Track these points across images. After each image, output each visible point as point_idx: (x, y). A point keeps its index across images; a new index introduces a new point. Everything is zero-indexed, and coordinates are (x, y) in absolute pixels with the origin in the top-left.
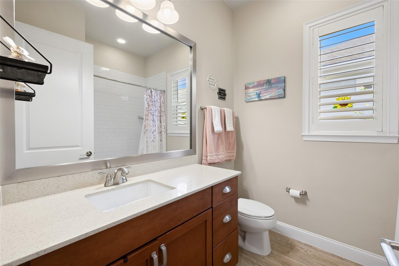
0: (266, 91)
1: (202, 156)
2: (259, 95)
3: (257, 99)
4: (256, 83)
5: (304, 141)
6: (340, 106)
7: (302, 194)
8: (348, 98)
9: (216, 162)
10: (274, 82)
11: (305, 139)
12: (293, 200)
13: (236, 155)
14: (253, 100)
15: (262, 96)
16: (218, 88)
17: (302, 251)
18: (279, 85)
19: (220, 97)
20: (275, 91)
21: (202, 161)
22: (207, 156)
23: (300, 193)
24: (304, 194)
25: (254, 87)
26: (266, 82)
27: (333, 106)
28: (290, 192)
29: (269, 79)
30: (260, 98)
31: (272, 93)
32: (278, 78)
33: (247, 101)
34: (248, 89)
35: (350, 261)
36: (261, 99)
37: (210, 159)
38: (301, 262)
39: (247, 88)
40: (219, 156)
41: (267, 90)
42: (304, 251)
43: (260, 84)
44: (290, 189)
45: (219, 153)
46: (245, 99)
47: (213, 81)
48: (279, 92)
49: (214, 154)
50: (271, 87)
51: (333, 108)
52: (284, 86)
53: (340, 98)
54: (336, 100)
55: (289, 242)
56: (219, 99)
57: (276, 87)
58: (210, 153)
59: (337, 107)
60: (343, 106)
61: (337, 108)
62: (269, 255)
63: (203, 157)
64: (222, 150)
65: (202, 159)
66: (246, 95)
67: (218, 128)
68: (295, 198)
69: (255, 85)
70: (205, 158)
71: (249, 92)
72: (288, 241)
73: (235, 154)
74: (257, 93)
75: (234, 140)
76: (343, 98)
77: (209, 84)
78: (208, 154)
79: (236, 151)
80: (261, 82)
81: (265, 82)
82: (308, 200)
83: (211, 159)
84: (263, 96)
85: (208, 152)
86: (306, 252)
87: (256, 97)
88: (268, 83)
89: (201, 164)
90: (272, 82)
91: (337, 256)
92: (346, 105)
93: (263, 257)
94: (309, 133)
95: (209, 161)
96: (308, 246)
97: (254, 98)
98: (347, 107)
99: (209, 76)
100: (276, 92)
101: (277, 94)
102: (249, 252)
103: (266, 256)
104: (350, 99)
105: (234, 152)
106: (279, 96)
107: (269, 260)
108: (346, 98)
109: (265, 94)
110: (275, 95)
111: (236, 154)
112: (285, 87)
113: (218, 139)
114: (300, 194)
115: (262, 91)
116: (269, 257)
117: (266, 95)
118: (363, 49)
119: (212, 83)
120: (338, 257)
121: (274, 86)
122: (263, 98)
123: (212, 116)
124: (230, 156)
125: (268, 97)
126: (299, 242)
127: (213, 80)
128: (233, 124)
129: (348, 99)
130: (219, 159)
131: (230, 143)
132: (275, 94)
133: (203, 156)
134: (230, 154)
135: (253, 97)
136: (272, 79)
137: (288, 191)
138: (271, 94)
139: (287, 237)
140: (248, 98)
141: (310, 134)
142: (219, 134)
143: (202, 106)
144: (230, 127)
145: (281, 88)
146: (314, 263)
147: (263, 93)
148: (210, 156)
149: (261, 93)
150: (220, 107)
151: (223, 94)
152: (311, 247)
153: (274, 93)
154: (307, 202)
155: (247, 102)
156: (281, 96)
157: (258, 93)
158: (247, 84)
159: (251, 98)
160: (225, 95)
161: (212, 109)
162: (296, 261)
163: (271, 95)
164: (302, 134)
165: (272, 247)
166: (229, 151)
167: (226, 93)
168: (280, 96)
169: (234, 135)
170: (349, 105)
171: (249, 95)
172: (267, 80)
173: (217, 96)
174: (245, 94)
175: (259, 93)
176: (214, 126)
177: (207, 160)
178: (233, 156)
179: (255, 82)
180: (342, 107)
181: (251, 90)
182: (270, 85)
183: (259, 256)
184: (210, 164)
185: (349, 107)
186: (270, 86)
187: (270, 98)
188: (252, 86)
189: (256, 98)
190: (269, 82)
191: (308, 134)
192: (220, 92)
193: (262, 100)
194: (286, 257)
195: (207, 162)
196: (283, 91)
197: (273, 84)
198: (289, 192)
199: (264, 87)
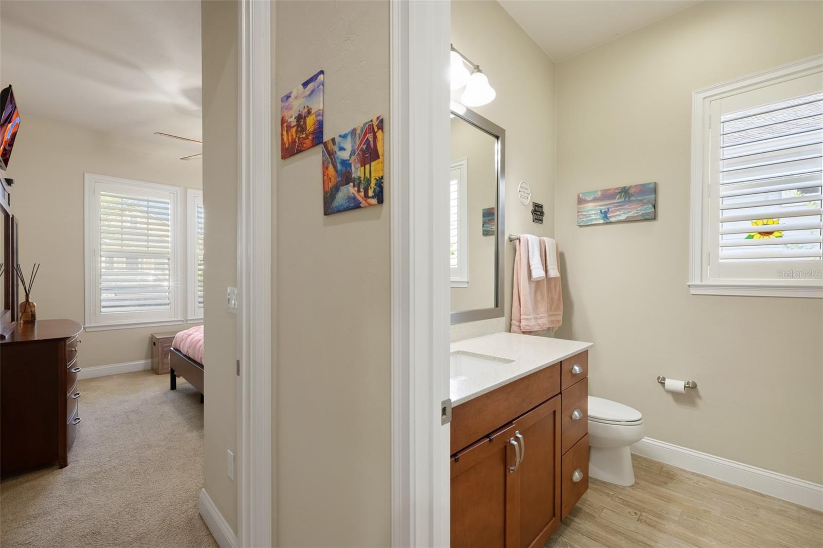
0: (619, 208)
1: (511, 320)
2: (605, 215)
3: (601, 221)
4: (599, 193)
5: (693, 294)
6: (759, 235)
7: (689, 387)
8: (774, 222)
9: (535, 330)
10: (634, 192)
11: (693, 291)
12: (670, 398)
13: (563, 321)
14: (594, 223)
15: (611, 217)
16: (533, 202)
17: (688, 482)
18: (645, 197)
19: (535, 219)
20: (638, 207)
21: (511, 327)
22: (521, 320)
23: (685, 384)
24: (692, 388)
25: (595, 200)
26: (620, 191)
27: (747, 235)
28: (666, 384)
29: (624, 187)
30: (608, 219)
31: (631, 212)
32: (644, 185)
33: (582, 224)
34: (584, 204)
35: (778, 499)
36: (608, 221)
37: (526, 324)
38: (691, 497)
39: (581, 201)
40: (538, 320)
41: (620, 205)
42: (694, 482)
43: (607, 195)
44: (664, 379)
45: (538, 314)
46: (578, 221)
47: (526, 192)
48: (644, 211)
49: (532, 316)
50: (629, 201)
51: (746, 238)
52: (654, 198)
53: (760, 222)
54: (753, 225)
55: (664, 469)
56: (533, 221)
57: (638, 200)
58: (527, 315)
59: (753, 236)
60: (764, 235)
61: (752, 238)
62: (632, 486)
63: (513, 322)
64: (543, 310)
65: (511, 325)
66: (579, 214)
67: (538, 272)
68: (675, 394)
69: (598, 196)
70: (518, 324)
71: (586, 209)
72: (662, 468)
73: (561, 317)
74: (601, 211)
75: (559, 293)
76: (765, 221)
77: (521, 197)
78: (522, 317)
79: (562, 313)
80: (609, 191)
81: (617, 191)
82: (699, 397)
83: (528, 325)
84: (614, 216)
85: (522, 313)
86: (697, 484)
87: (599, 217)
88: (623, 194)
89: (510, 332)
90: (631, 191)
91: (753, 491)
92: (769, 233)
93: (623, 488)
94: (701, 281)
95: (523, 328)
96: (699, 476)
97: (596, 219)
98: (771, 236)
99: (521, 182)
100: (639, 209)
101: (640, 214)
102: (596, 480)
103: (629, 487)
104: (778, 224)
105: (559, 315)
106: (644, 217)
107: (634, 492)
108: (770, 221)
109: (618, 213)
110: (636, 215)
111: (563, 318)
112: (655, 200)
113: (536, 291)
114: (685, 387)
115: (611, 208)
116: (633, 488)
117: (619, 215)
118: (797, 112)
119: (524, 195)
120: (755, 492)
121: (635, 199)
122: (612, 220)
123: (528, 252)
124: (552, 322)
125: (623, 217)
126: (682, 470)
127: (527, 189)
128: (558, 266)
129: (773, 224)
130: (539, 325)
131: (552, 299)
132: (636, 213)
133: (512, 318)
134: (554, 318)
135: (593, 217)
136: (631, 186)
137: (662, 383)
138: (628, 212)
139: (659, 463)
140: (585, 219)
141: (703, 284)
142: (538, 283)
143: (512, 236)
144: (554, 272)
145: (649, 202)
146: (714, 499)
147: (613, 212)
148: (526, 319)
149: (610, 210)
150: (539, 237)
151: (539, 213)
152: (704, 477)
153: (634, 211)
154: (698, 401)
155: (580, 226)
156: (648, 217)
157: (603, 211)
158: (582, 194)
159: (589, 218)
160: (542, 213)
161: (528, 241)
162: (682, 496)
163: (629, 215)
164: (688, 282)
165: (636, 476)
166: (551, 313)
167: (544, 211)
168: (646, 217)
169: (559, 283)
170: (776, 234)
171: (585, 214)
172: (621, 188)
173: (531, 216)
174: (578, 212)
175: (606, 210)
176: (531, 268)
177: (520, 327)
178: (558, 321)
179: (598, 191)
180: (762, 237)
181: (590, 206)
182: (628, 197)
183: (617, 486)
184: (524, 333)
185: (777, 237)
186: (627, 199)
187: (627, 220)
188: (591, 198)
189: (599, 219)
190: (625, 192)
191: (699, 283)
192: (535, 210)
193: (611, 223)
194: (664, 490)
195: (520, 330)
196: (653, 208)
197: (632, 195)
198: (664, 383)
199: (616, 201)
